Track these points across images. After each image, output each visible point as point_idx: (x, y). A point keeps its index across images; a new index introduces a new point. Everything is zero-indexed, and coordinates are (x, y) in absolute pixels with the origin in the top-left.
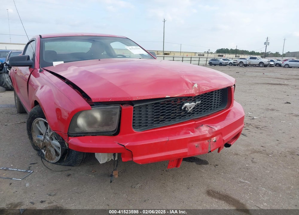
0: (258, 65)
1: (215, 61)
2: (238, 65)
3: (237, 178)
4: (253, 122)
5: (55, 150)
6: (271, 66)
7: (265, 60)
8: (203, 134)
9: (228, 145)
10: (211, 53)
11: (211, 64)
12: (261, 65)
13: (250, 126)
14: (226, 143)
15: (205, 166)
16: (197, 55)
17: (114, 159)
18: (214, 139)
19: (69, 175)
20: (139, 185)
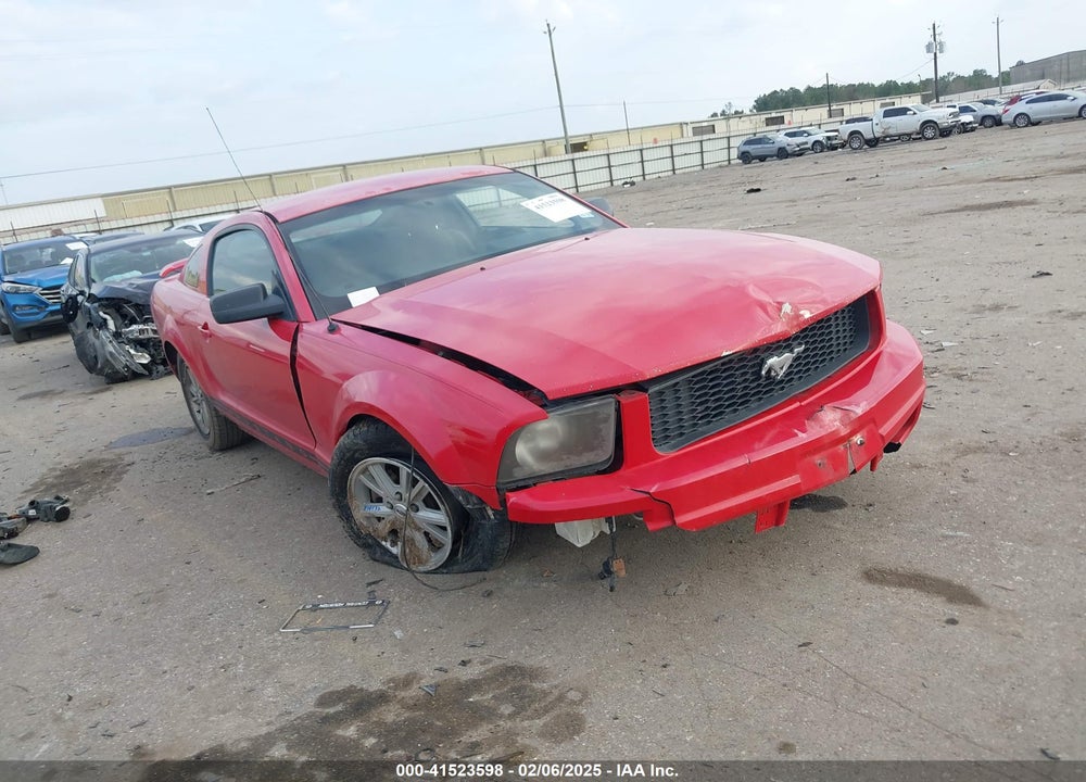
0: (918, 134)
1: (759, 146)
2: (843, 146)
3: (933, 527)
4: (941, 362)
5: (426, 534)
6: (965, 129)
7: (940, 113)
8: (829, 431)
9: (893, 447)
10: (739, 114)
11: (745, 157)
12: (929, 133)
13: (935, 375)
14: (890, 443)
15: (838, 512)
16: (689, 130)
17: (611, 530)
18: (858, 439)
19: (489, 594)
20: (683, 587)
